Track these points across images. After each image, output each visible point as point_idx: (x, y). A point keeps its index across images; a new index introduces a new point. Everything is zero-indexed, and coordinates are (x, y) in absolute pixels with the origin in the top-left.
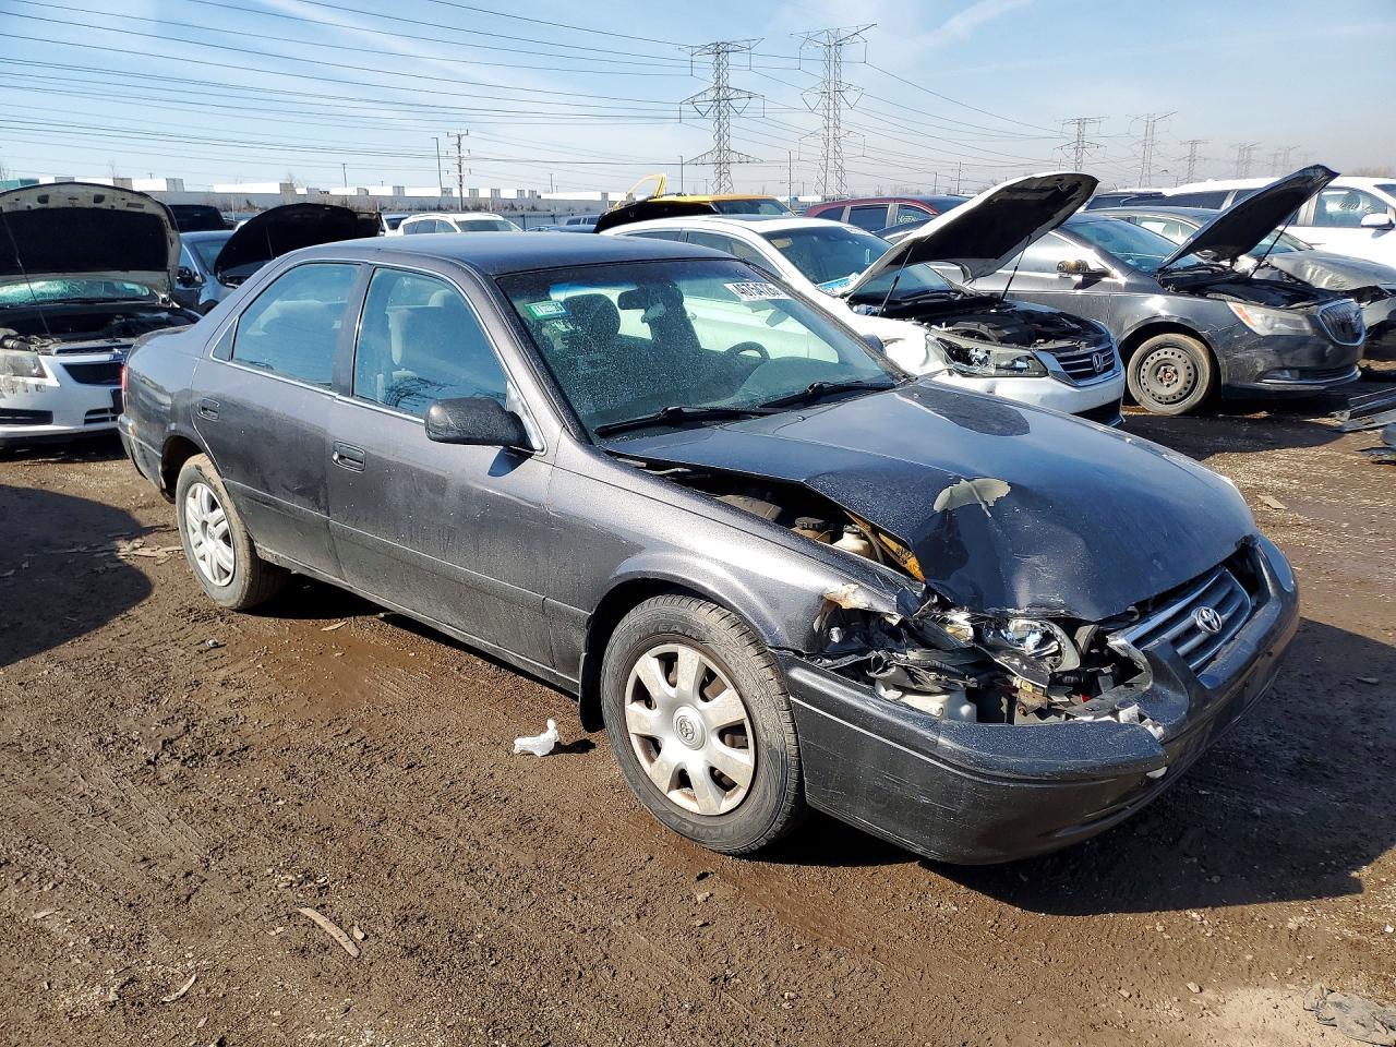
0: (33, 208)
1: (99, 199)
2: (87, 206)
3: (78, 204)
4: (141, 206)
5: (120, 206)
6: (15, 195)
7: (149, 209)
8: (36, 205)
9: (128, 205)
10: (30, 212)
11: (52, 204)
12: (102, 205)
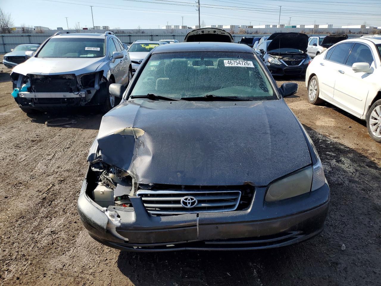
0: (201, 34)
1: (215, 32)
2: (212, 33)
3: (210, 33)
4: (224, 33)
5: (219, 33)
6: (197, 31)
7: (226, 34)
8: (201, 33)
9: (221, 33)
10: (200, 35)
11: (205, 33)
12: (216, 33)
